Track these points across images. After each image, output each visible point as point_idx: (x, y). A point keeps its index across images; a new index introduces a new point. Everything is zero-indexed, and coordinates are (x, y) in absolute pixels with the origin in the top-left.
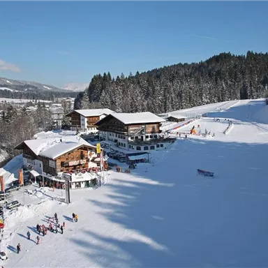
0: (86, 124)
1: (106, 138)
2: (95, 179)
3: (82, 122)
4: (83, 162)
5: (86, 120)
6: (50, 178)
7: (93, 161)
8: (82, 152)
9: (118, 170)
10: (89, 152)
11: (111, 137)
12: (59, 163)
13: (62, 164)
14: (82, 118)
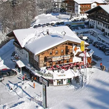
0: (79, 11)
1: (95, 26)
2: (78, 77)
3: (76, 9)
4: (67, 57)
5: (79, 6)
6: (33, 71)
7: (77, 56)
8: (67, 47)
9: (102, 68)
10: (74, 47)
11: (99, 26)
12: (42, 58)
13: (46, 59)
14: (76, 4)
